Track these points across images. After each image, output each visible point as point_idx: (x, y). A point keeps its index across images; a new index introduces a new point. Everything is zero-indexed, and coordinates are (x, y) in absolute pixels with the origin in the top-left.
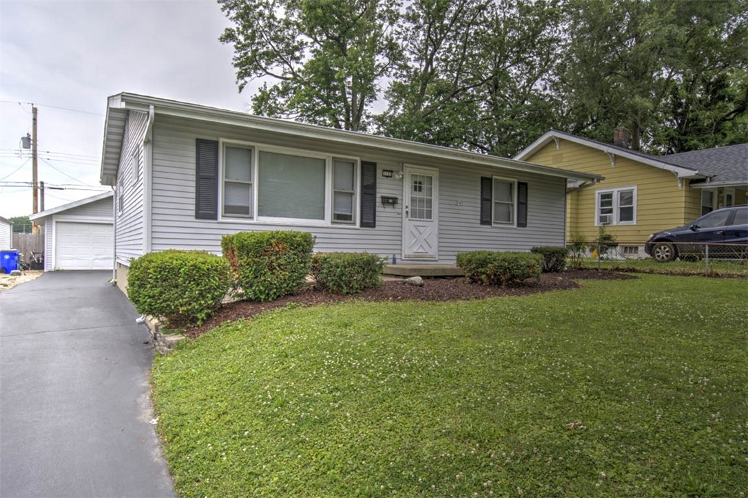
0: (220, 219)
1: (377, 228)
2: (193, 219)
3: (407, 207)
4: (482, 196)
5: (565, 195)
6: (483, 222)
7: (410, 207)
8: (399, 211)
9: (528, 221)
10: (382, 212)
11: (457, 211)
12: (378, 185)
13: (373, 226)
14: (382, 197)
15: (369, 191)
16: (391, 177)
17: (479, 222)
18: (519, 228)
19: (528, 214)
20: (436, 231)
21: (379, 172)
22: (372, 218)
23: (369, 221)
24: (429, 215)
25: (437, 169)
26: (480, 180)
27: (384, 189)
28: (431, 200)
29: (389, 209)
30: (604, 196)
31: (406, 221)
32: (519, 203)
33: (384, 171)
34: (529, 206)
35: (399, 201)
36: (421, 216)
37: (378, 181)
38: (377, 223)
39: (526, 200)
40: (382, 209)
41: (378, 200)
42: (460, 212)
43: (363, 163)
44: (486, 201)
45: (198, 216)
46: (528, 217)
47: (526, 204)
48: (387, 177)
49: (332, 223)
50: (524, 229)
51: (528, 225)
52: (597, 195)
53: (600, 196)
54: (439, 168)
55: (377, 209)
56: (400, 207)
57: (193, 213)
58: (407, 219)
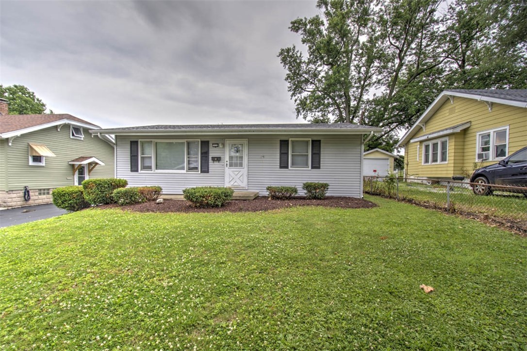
0: (139, 171)
1: (210, 173)
2: (130, 172)
3: (227, 162)
4: (280, 151)
5: (361, 144)
6: (281, 167)
7: (228, 162)
8: (223, 164)
9: (321, 165)
10: (212, 165)
11: (261, 162)
12: (210, 152)
13: (208, 172)
14: (212, 158)
15: (205, 155)
16: (218, 146)
17: (279, 167)
18: (312, 170)
19: (321, 160)
20: (246, 173)
21: (211, 145)
22: (207, 168)
23: (205, 170)
24: (241, 165)
25: (247, 139)
26: (279, 142)
27: (213, 153)
28: (242, 157)
29: (216, 163)
30: (483, 137)
31: (227, 169)
32: (313, 154)
33: (213, 144)
34: (321, 155)
35: (222, 159)
36: (236, 165)
37: (210, 149)
38: (210, 171)
39: (320, 151)
40: (212, 163)
41: (210, 159)
42: (263, 162)
43: (202, 142)
44: (284, 155)
45: (132, 171)
46: (321, 162)
47: (319, 154)
48: (215, 147)
49: (187, 171)
50: (318, 170)
51: (321, 167)
52: (478, 136)
53: (481, 136)
54: (248, 138)
55: (210, 164)
56: (223, 161)
57: (130, 170)
58: (227, 168)
